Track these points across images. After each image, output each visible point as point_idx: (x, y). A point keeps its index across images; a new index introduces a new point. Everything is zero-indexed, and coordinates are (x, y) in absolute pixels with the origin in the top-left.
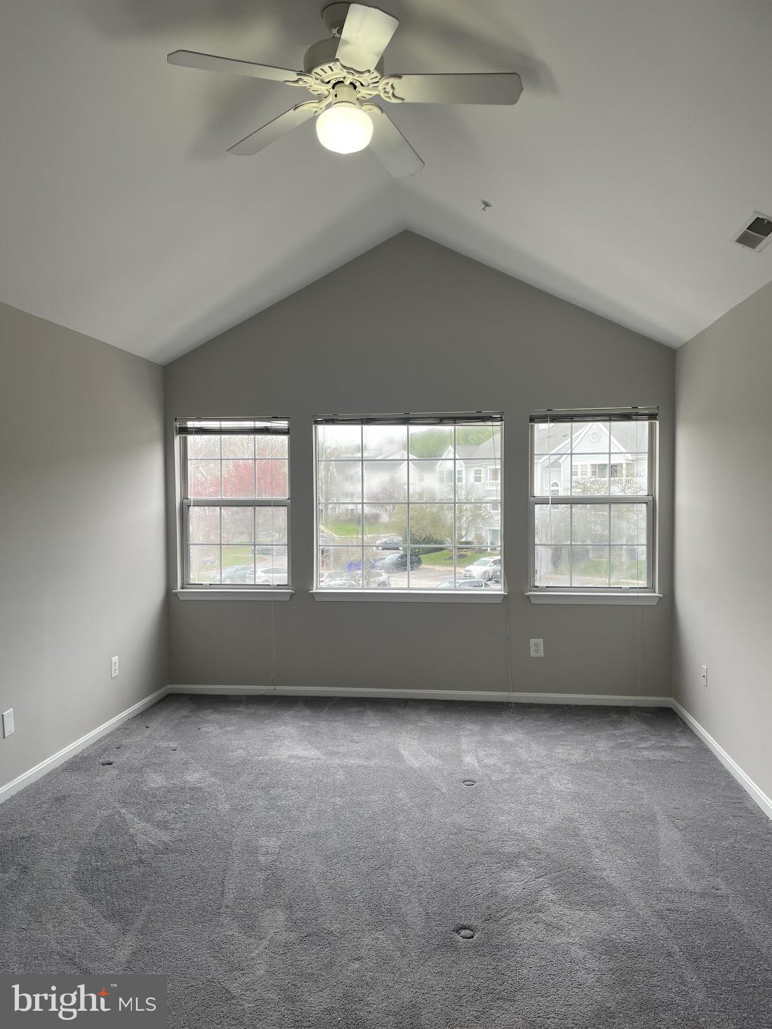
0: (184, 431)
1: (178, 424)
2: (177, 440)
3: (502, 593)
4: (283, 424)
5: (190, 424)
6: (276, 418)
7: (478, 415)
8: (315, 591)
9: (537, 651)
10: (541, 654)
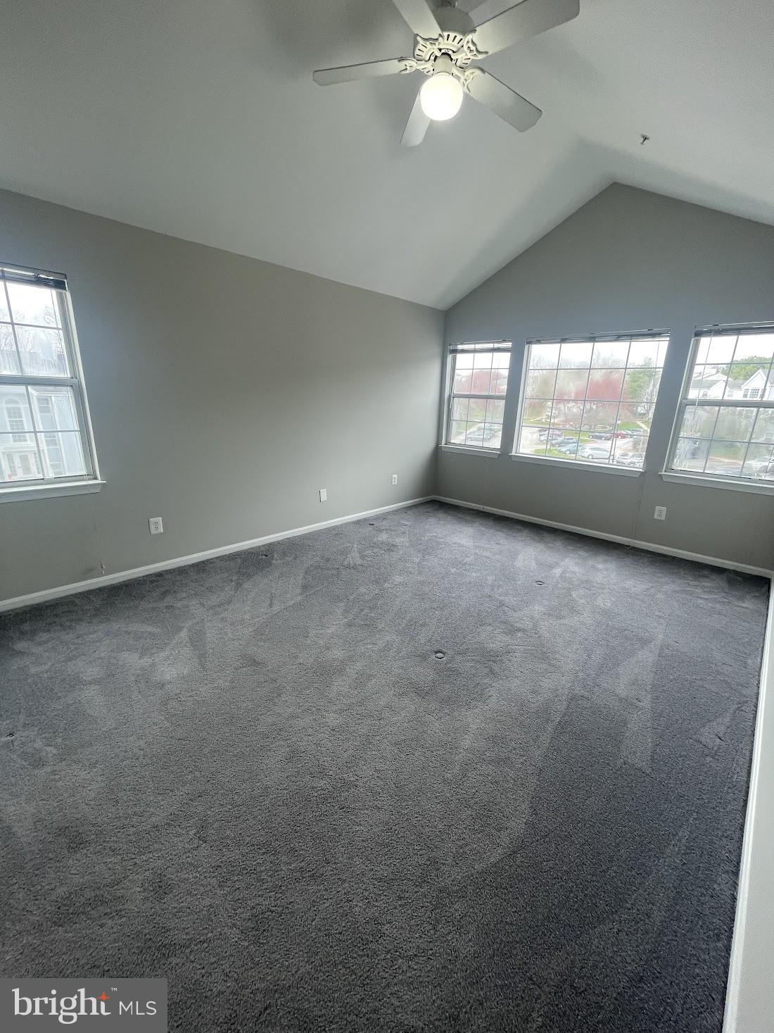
0: (455, 351)
1: (451, 348)
2: (450, 358)
3: (641, 470)
4: (509, 345)
5: (460, 347)
6: (504, 341)
7: (650, 332)
8: (513, 454)
9: (660, 515)
10: (663, 518)
